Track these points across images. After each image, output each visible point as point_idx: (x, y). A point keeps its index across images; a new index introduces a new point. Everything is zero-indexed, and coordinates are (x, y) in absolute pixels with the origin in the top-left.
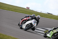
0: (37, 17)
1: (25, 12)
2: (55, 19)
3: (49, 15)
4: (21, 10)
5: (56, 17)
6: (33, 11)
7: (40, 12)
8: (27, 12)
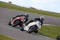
0: (41, 18)
1: (7, 7)
2: (38, 13)
3: (32, 9)
4: (3, 5)
5: (39, 11)
6: (15, 5)
7: (23, 6)
8: (9, 7)
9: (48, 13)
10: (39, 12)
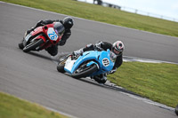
9: (156, 25)
10: (130, 21)
